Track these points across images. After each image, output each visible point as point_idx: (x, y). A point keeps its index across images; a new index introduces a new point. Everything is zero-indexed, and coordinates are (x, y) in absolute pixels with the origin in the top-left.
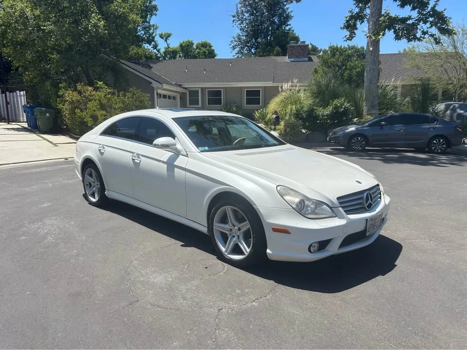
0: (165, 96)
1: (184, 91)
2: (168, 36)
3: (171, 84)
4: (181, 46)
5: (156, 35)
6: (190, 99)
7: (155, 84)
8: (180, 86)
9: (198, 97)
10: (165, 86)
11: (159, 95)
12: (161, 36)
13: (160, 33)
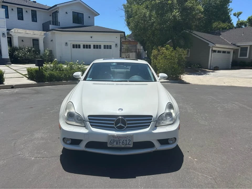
0: (219, 52)
1: (236, 48)
2: (240, 14)
3: (227, 44)
4: (249, 19)
5: (231, 14)
6: (240, 53)
7: (211, 45)
8: (234, 45)
9: (247, 51)
10: (217, 45)
11: (215, 51)
12: (235, 15)
13: (234, 13)
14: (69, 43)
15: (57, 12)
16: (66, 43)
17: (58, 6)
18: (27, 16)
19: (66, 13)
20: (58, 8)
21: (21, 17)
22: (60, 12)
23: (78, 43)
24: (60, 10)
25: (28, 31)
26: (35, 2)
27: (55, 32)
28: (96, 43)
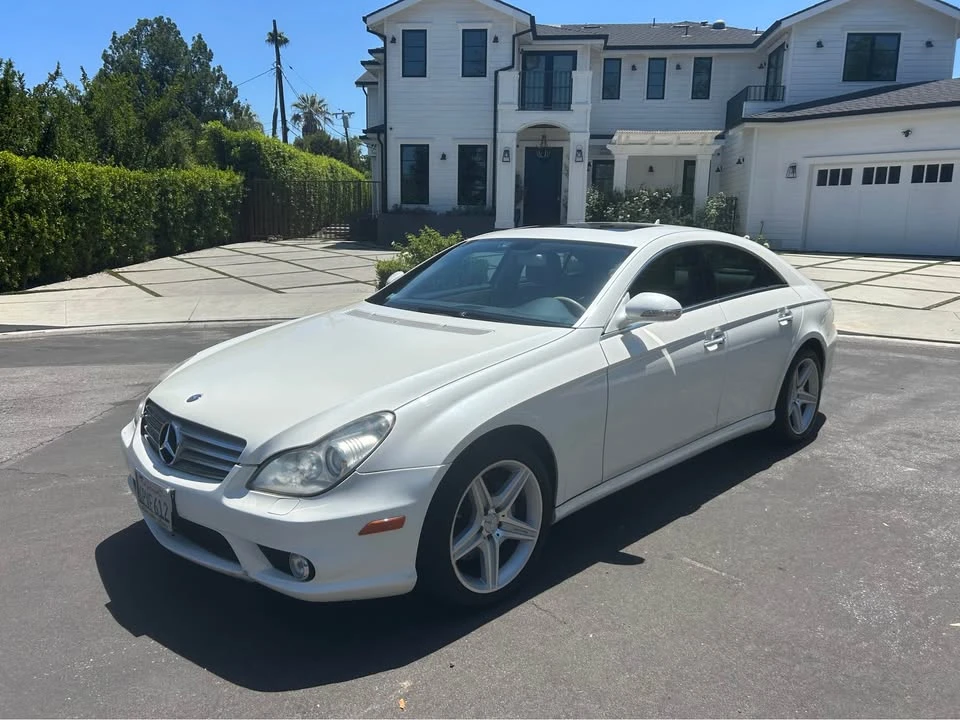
14: (804, 166)
15: (782, 48)
16: (793, 168)
17: (784, 25)
18: (678, 82)
19: (820, 45)
20: (788, 31)
21: (656, 88)
22: (791, 46)
23: (840, 164)
24: (793, 38)
25: (660, 136)
26: (720, 26)
27: (753, 129)
28: (926, 159)
